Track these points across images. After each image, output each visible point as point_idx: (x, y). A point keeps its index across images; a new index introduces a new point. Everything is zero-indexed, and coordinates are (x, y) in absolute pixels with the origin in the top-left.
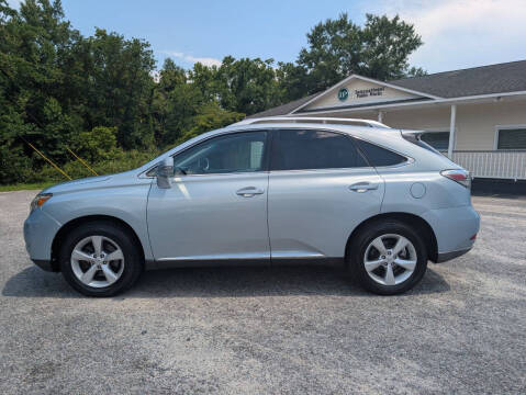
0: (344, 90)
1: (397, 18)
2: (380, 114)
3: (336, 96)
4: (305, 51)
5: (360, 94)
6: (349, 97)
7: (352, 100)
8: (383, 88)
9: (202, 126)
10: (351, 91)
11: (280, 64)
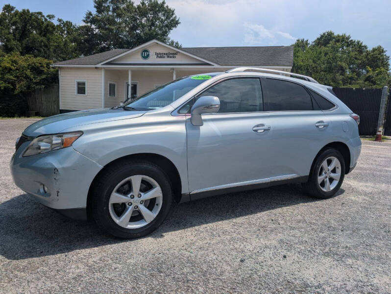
0: (145, 51)
1: (164, 3)
2: (175, 72)
3: (140, 54)
4: (90, 14)
5: (160, 56)
6: (151, 57)
7: (153, 59)
8: (177, 53)
9: (6, 68)
10: (152, 52)
11: (60, 20)
